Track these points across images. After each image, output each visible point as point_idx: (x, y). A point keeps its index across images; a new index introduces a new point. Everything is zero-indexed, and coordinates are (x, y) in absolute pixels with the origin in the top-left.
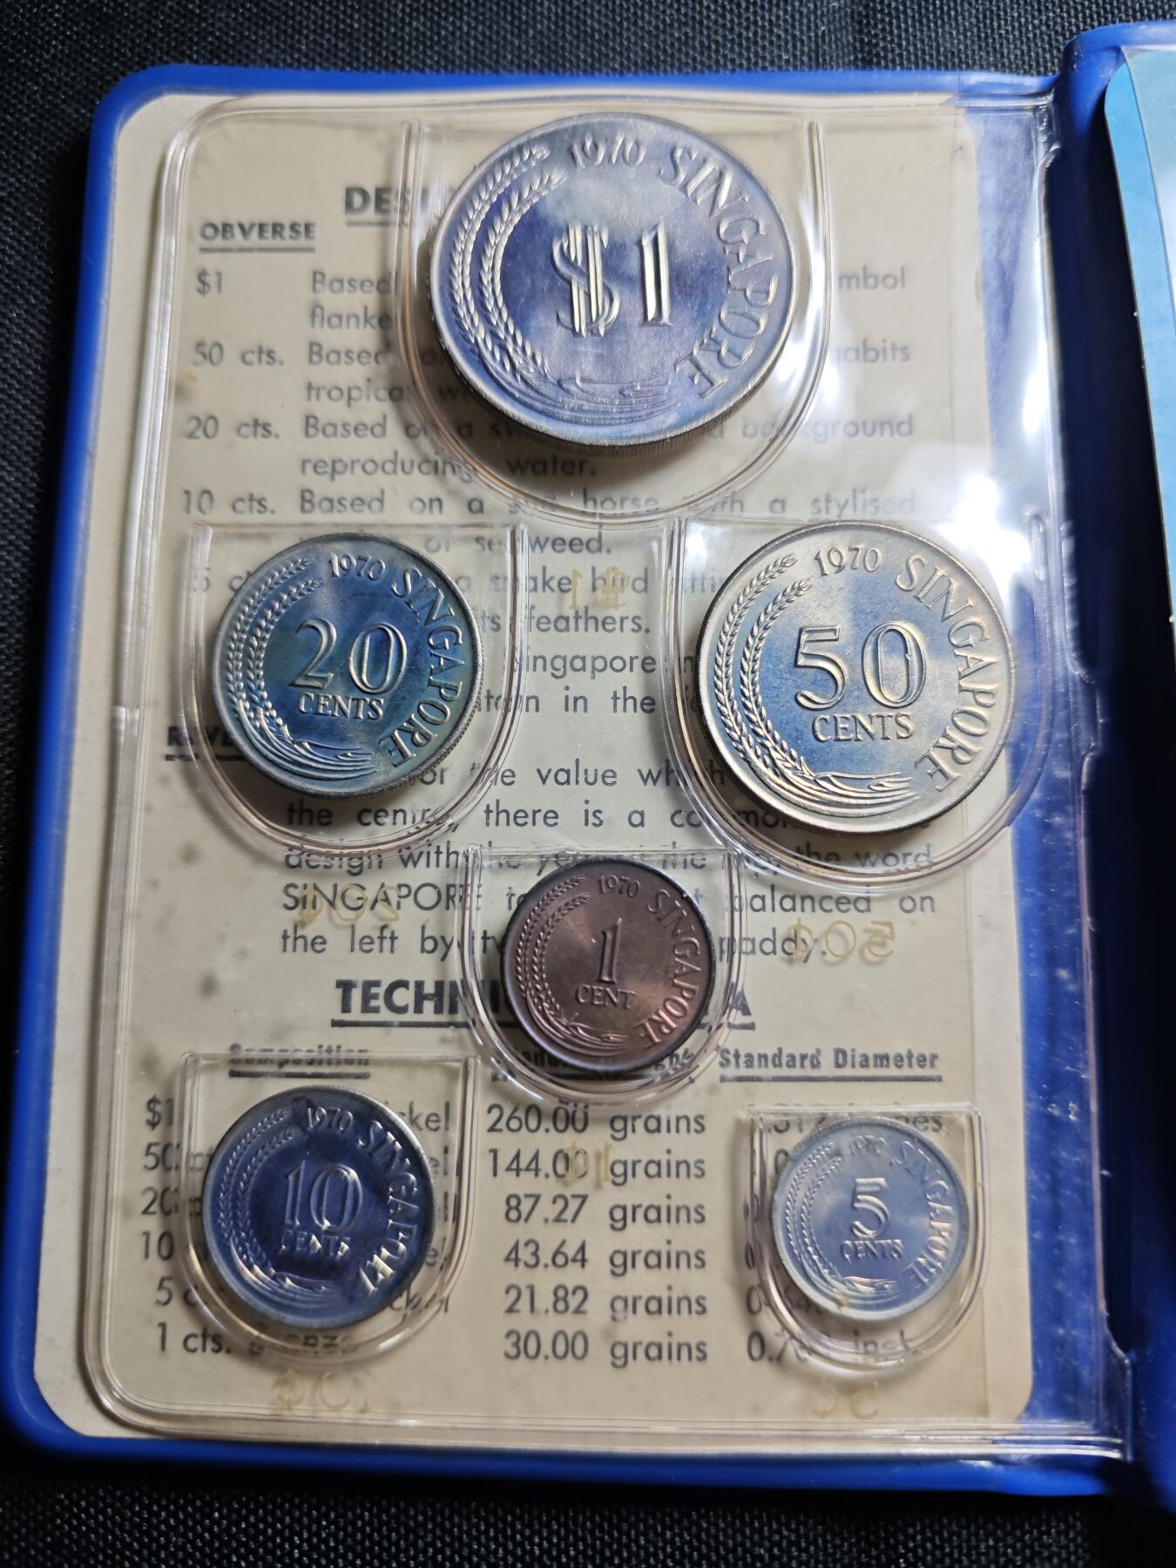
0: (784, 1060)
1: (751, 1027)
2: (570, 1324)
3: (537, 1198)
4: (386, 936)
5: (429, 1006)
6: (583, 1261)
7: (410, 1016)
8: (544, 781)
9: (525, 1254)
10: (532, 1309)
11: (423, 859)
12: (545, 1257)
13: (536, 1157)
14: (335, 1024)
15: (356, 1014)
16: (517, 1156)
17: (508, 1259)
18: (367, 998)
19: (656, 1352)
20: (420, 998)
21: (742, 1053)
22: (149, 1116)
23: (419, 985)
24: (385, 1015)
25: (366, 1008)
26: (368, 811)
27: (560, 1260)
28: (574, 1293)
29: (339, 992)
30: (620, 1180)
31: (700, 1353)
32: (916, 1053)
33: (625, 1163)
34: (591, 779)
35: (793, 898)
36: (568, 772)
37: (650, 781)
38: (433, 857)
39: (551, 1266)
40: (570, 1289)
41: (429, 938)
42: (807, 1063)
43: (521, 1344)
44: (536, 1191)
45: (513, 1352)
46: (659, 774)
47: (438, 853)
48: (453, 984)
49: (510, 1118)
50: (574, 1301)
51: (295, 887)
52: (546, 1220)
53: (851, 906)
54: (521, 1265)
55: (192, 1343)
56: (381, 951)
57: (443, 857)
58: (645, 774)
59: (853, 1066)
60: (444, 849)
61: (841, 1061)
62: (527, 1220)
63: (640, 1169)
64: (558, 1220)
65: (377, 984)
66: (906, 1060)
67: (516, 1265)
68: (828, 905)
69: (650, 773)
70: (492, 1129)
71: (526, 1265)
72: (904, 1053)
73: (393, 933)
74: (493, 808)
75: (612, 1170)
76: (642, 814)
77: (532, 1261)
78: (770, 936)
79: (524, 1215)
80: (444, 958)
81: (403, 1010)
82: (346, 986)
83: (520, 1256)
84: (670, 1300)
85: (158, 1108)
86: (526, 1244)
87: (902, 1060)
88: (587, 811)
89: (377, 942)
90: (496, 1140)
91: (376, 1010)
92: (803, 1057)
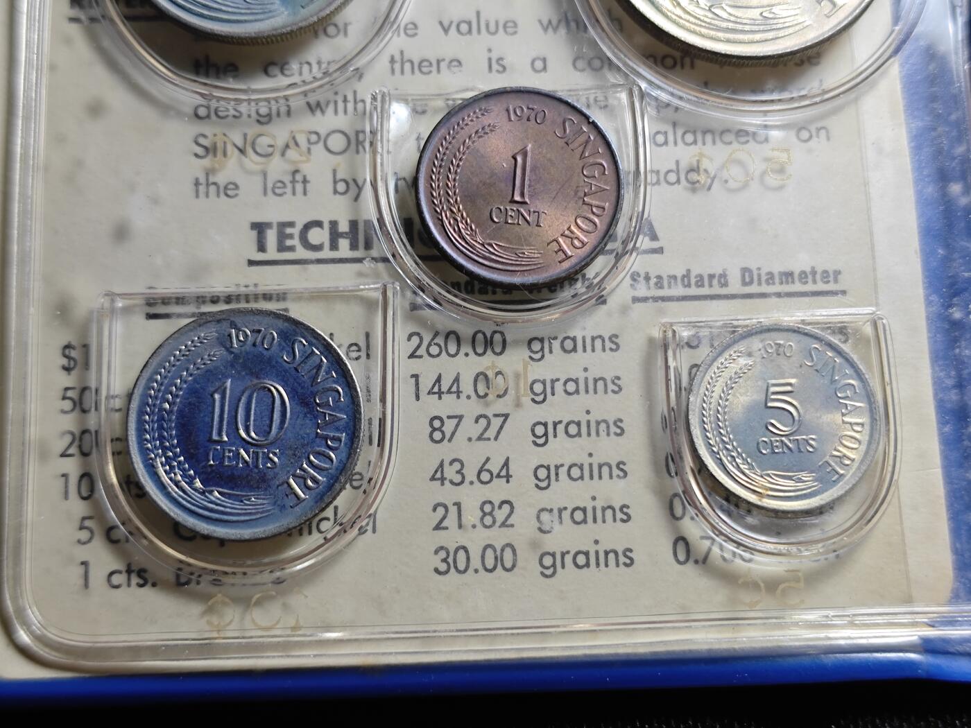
0: (693, 281)
1: (660, 251)
2: (499, 537)
3: (460, 418)
4: (298, 180)
5: (344, 243)
6: (508, 477)
7: (326, 253)
8: (446, 31)
9: (450, 472)
10: (460, 526)
11: (331, 109)
12: (471, 474)
13: (457, 380)
14: (251, 263)
15: (272, 253)
16: (439, 380)
17: (433, 478)
18: (282, 237)
19: (583, 559)
20: (335, 235)
21: (652, 275)
22: (65, 362)
23: (334, 224)
24: (301, 253)
25: (282, 248)
26: (273, 64)
27: (485, 476)
28: (500, 507)
29: (254, 233)
30: (540, 398)
31: (627, 558)
32: (819, 270)
33: (544, 383)
34: (492, 28)
35: (694, 133)
36: (469, 23)
37: (550, 30)
38: (341, 105)
39: (477, 484)
40: (497, 504)
41: (341, 180)
42: (715, 282)
43: (450, 560)
44: (458, 413)
45: (443, 567)
46: (560, 21)
47: (345, 100)
48: (368, 223)
49: (429, 345)
50: (500, 515)
51: (204, 136)
52: (470, 439)
53: (750, 138)
54: (447, 482)
55: (116, 579)
56: (294, 193)
57: (350, 106)
58: (545, 22)
59: (760, 284)
60: (350, 97)
61: (747, 280)
62: (450, 440)
63: (559, 387)
64: (480, 438)
65: (291, 224)
66: (810, 277)
67: (443, 484)
68: (729, 137)
69: (550, 22)
70: (412, 356)
71: (452, 482)
72: (808, 270)
73: (305, 177)
74: (397, 58)
75: (532, 389)
76: (544, 60)
77: (458, 479)
78: (674, 167)
79: (448, 436)
80: (356, 199)
81: (318, 248)
82: (260, 228)
83: (446, 475)
84: (594, 509)
85: (73, 354)
86: (451, 463)
87: (806, 277)
88: (490, 59)
89: (289, 186)
90: (416, 366)
91: (292, 249)
92: (711, 277)
